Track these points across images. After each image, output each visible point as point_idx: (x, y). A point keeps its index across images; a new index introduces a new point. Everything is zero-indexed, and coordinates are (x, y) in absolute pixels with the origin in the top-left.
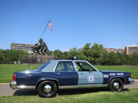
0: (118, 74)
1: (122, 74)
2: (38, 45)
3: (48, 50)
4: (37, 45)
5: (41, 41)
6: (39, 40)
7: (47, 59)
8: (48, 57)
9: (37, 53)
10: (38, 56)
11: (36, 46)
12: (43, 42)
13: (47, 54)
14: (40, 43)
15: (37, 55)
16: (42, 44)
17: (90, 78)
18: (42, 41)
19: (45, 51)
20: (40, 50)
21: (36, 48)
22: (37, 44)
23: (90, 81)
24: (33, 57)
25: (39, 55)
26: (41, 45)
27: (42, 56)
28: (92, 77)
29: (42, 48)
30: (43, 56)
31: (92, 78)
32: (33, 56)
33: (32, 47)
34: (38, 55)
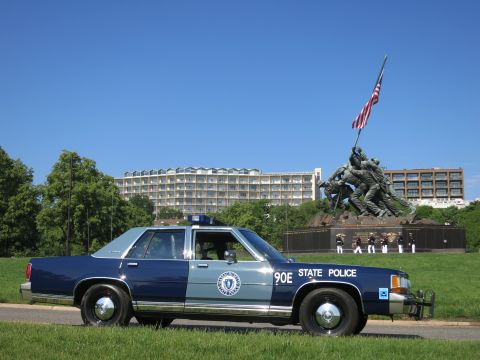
5: (356, 158)
11: (338, 180)
12: (364, 162)
14: (351, 167)
16: (361, 172)
18: (363, 159)
19: (377, 198)
20: (353, 197)
22: (343, 173)
26: (356, 175)
29: (363, 184)
32: (327, 221)
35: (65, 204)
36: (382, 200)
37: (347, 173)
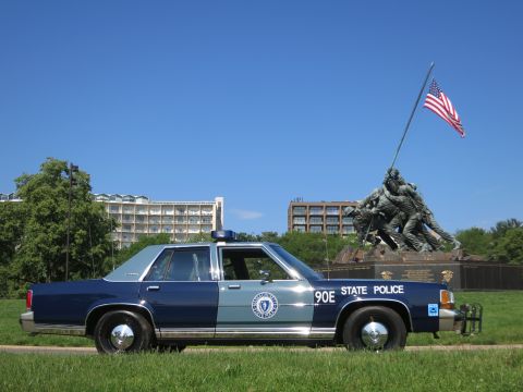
0: (377, 289)
1: (396, 289)
2: (380, 204)
3: (430, 226)
4: (373, 202)
5: (393, 182)
6: (383, 179)
7: (424, 268)
8: (429, 257)
9: (379, 241)
10: (384, 256)
11: (370, 208)
12: (403, 187)
13: (425, 246)
14: (387, 193)
15: (377, 252)
16: (401, 198)
17: (259, 302)
18: (401, 183)
19: (417, 229)
20: (391, 228)
21: (370, 216)
22: (377, 200)
23: (262, 312)
24: (357, 260)
25: (388, 249)
26: (393, 202)
27: (403, 255)
28: (267, 299)
29: (402, 213)
30: (408, 257)
31: (267, 302)
32: (358, 256)
33: (352, 215)
34: (383, 253)
35: (61, 228)
36: (422, 232)
37: (383, 200)
